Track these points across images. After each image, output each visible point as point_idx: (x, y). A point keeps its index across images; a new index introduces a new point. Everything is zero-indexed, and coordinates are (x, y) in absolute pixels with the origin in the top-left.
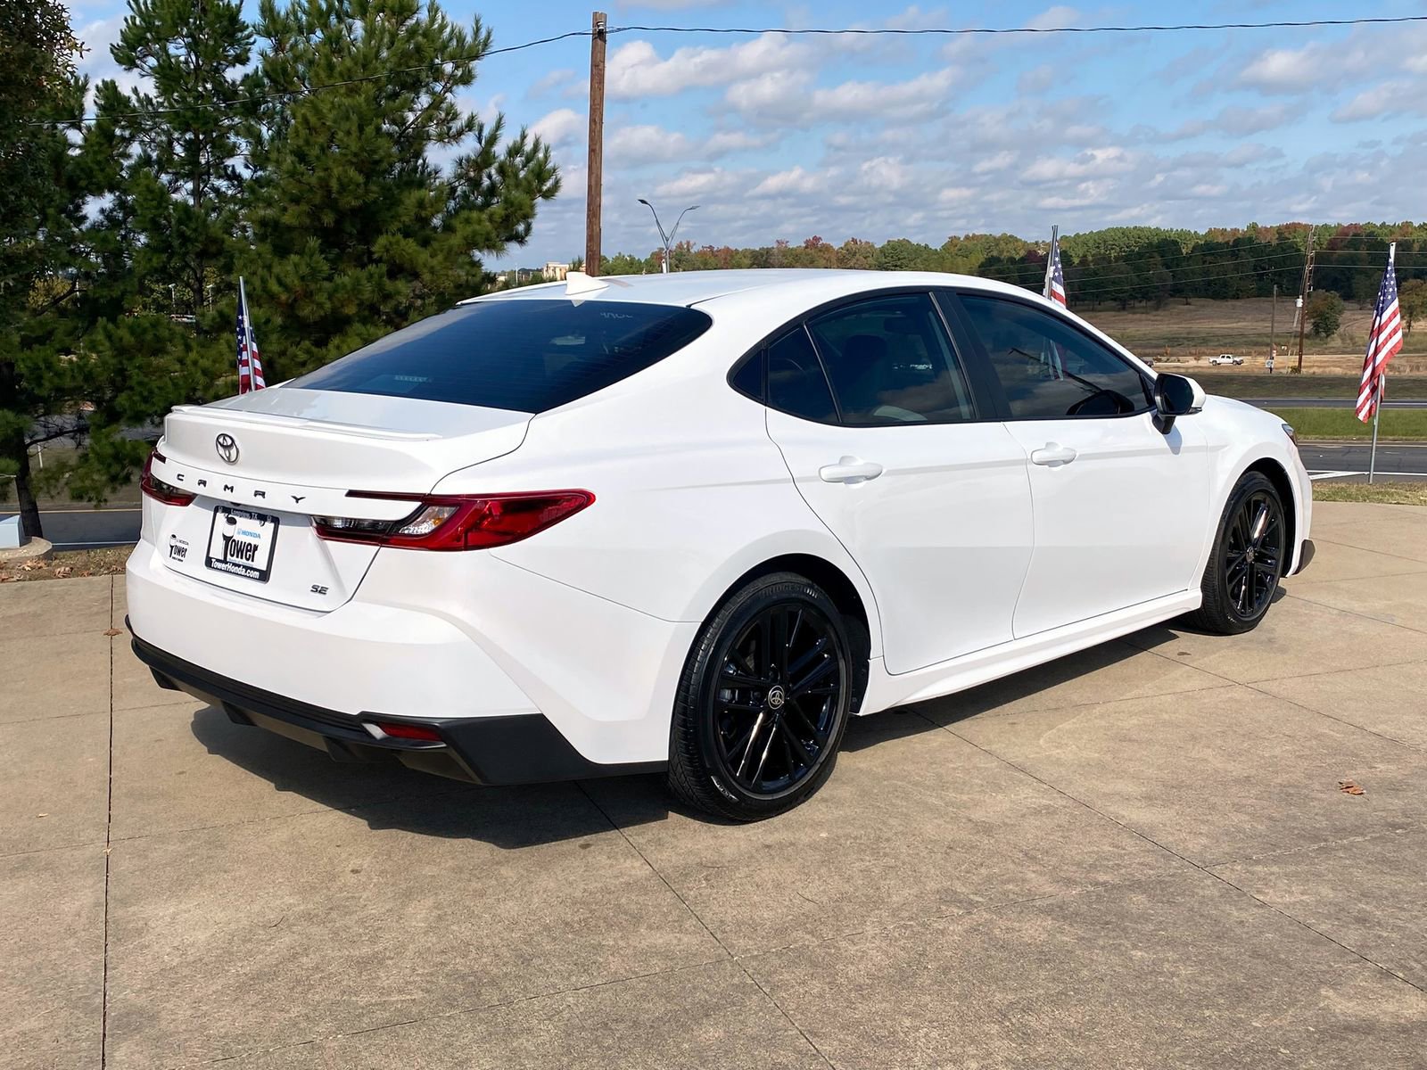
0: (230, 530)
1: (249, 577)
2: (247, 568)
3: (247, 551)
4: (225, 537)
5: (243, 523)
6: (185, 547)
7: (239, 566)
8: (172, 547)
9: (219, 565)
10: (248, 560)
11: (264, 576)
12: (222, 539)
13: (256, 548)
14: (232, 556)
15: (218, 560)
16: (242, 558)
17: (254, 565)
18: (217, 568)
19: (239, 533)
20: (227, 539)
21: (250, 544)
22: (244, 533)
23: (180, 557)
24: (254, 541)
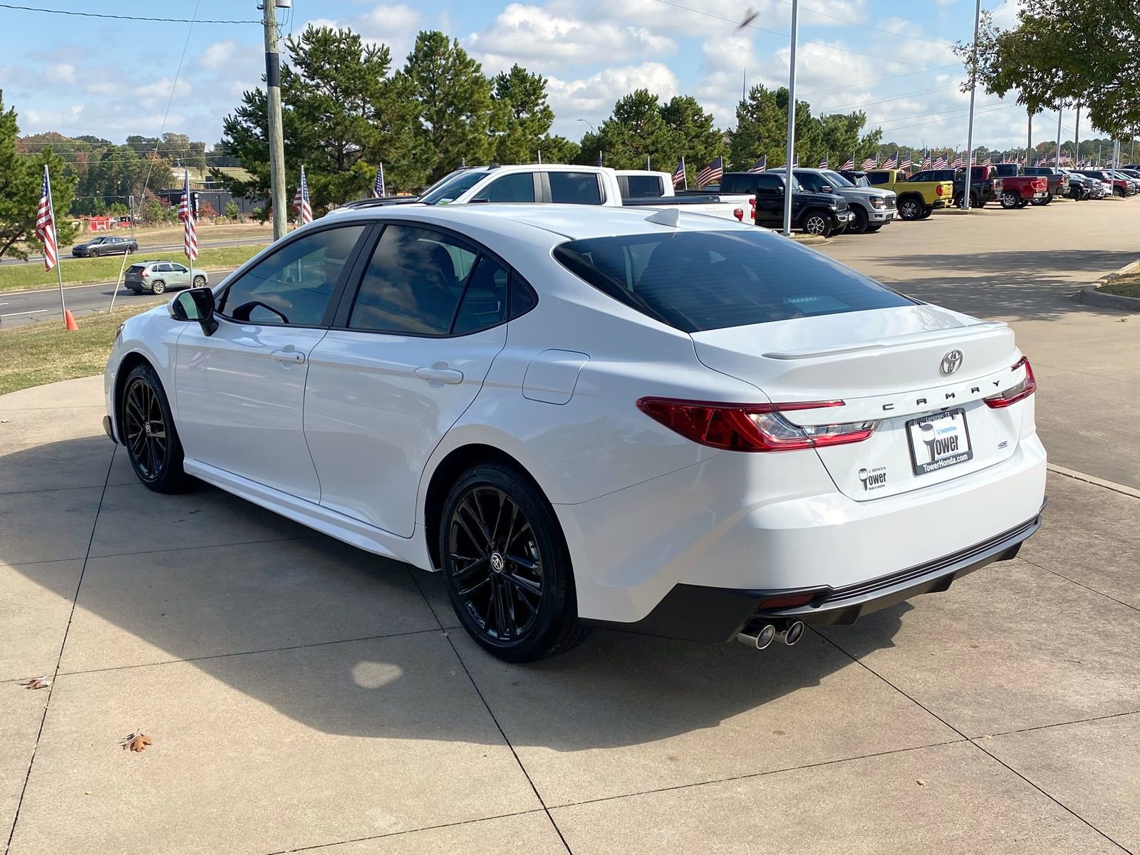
0: (929, 436)
1: (961, 462)
2: (955, 457)
3: (951, 443)
4: (927, 443)
5: (938, 424)
6: (882, 472)
7: (949, 458)
8: (864, 481)
9: (932, 467)
10: (953, 450)
11: (970, 455)
12: (926, 445)
13: (956, 437)
14: (939, 454)
15: (928, 464)
16: (948, 451)
17: (959, 451)
18: (931, 471)
19: (939, 433)
20: (930, 444)
21: (952, 437)
22: (944, 431)
23: (880, 484)
24: (952, 434)
